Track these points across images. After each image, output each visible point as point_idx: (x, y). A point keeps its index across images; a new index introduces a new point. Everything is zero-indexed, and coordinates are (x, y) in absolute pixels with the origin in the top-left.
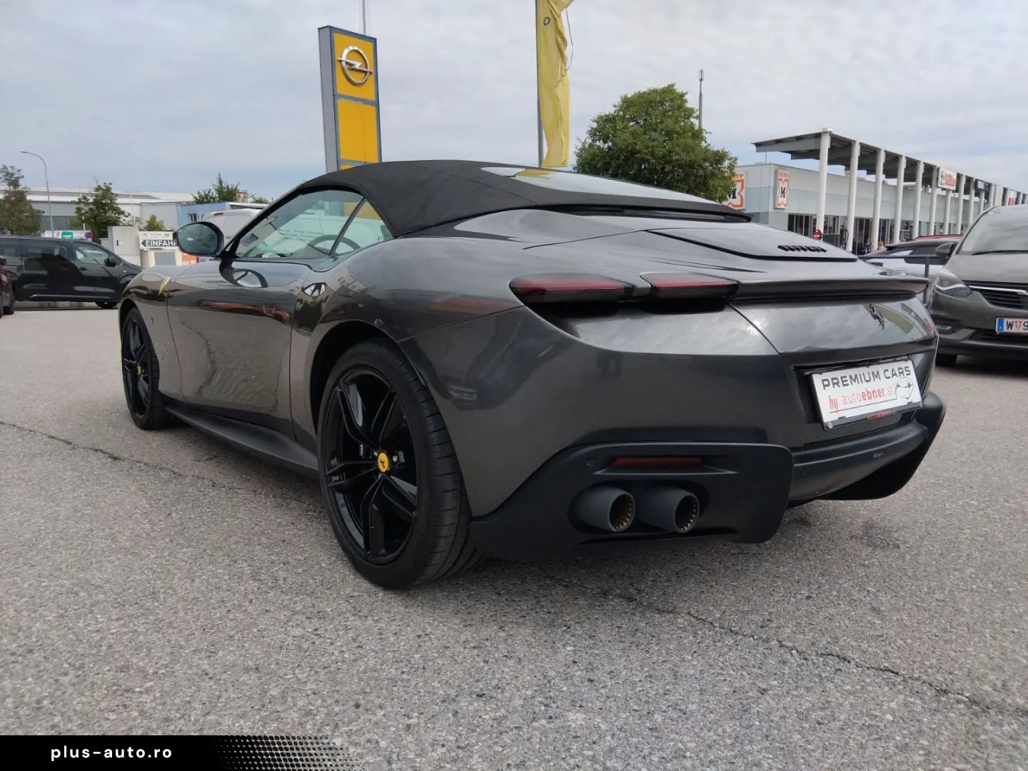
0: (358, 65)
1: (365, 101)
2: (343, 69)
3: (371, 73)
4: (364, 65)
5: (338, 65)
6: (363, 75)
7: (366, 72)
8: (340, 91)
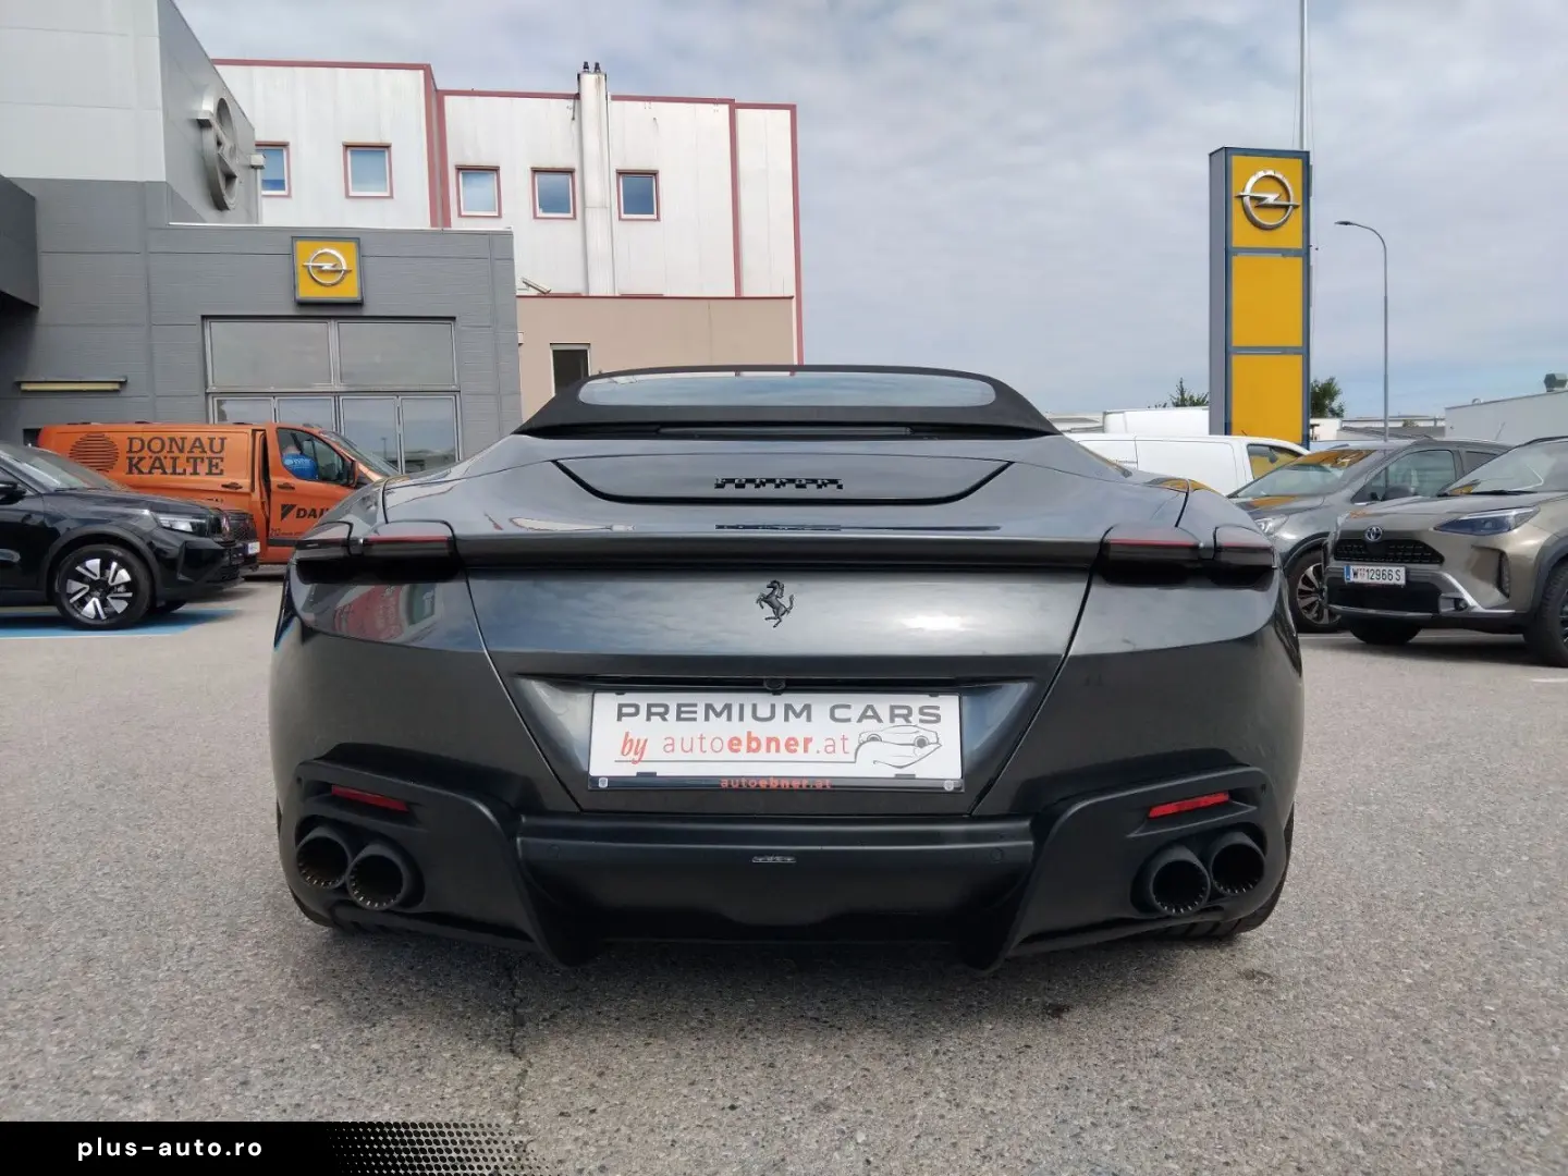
0: (1271, 198)
1: (1285, 252)
2: (1246, 210)
3: (1295, 207)
4: (1284, 196)
5: (1236, 206)
6: (1282, 211)
7: (1287, 207)
8: (1237, 242)
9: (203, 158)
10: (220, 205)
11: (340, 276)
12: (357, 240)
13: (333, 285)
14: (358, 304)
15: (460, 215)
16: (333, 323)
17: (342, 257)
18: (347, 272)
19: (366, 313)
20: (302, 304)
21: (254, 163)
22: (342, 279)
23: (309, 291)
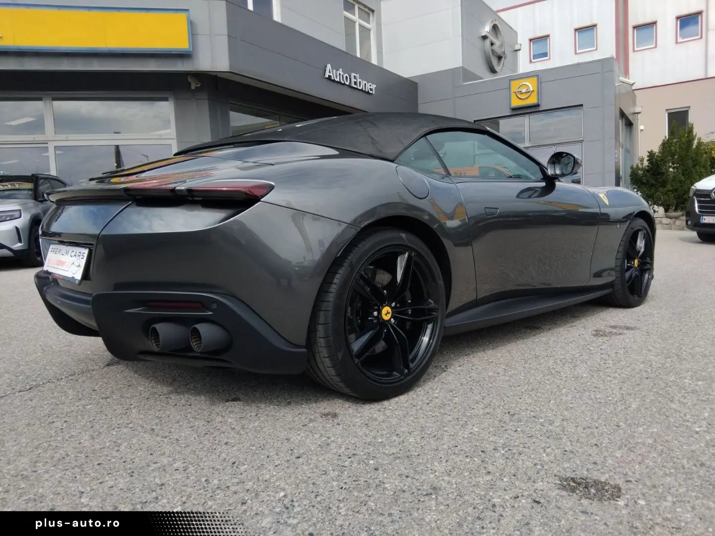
9: (485, 52)
10: (493, 71)
11: (529, 94)
12: (538, 76)
13: (527, 98)
14: (537, 106)
15: (634, 51)
16: (527, 116)
17: (531, 85)
18: (533, 91)
19: (541, 109)
20: (514, 109)
21: (516, 49)
22: (530, 94)
23: (516, 103)
